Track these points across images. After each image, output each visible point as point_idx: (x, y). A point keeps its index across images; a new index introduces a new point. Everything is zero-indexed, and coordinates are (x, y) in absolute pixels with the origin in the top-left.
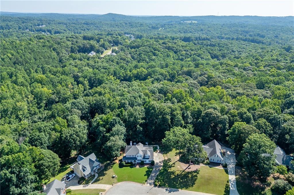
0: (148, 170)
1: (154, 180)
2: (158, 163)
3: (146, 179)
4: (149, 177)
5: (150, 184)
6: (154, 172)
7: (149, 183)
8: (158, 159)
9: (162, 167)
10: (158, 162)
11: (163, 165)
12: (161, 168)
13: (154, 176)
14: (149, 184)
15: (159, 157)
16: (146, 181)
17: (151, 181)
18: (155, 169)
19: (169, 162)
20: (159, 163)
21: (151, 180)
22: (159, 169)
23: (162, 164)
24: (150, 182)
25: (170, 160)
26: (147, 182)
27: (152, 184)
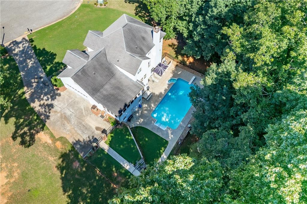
0: (56, 61)
1: (16, 55)
2: (53, 98)
3: (34, 43)
4: (35, 52)
5: (16, 43)
6: (35, 69)
7: (21, 42)
8: (68, 113)
9: (27, 96)
10: (55, 103)
11: (32, 105)
12: (27, 92)
13: (25, 61)
14: (19, 39)
15: (73, 121)
16: (31, 41)
17: (21, 49)
18: (41, 78)
19: (18, 127)
20: (49, 102)
21: (23, 50)
22: (29, 85)
23: (36, 105)
24: (20, 45)
25: (19, 139)
26: (26, 40)
27: (12, 45)
